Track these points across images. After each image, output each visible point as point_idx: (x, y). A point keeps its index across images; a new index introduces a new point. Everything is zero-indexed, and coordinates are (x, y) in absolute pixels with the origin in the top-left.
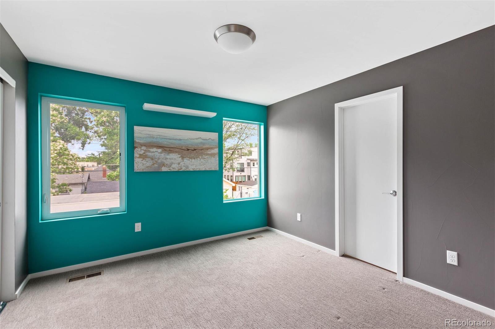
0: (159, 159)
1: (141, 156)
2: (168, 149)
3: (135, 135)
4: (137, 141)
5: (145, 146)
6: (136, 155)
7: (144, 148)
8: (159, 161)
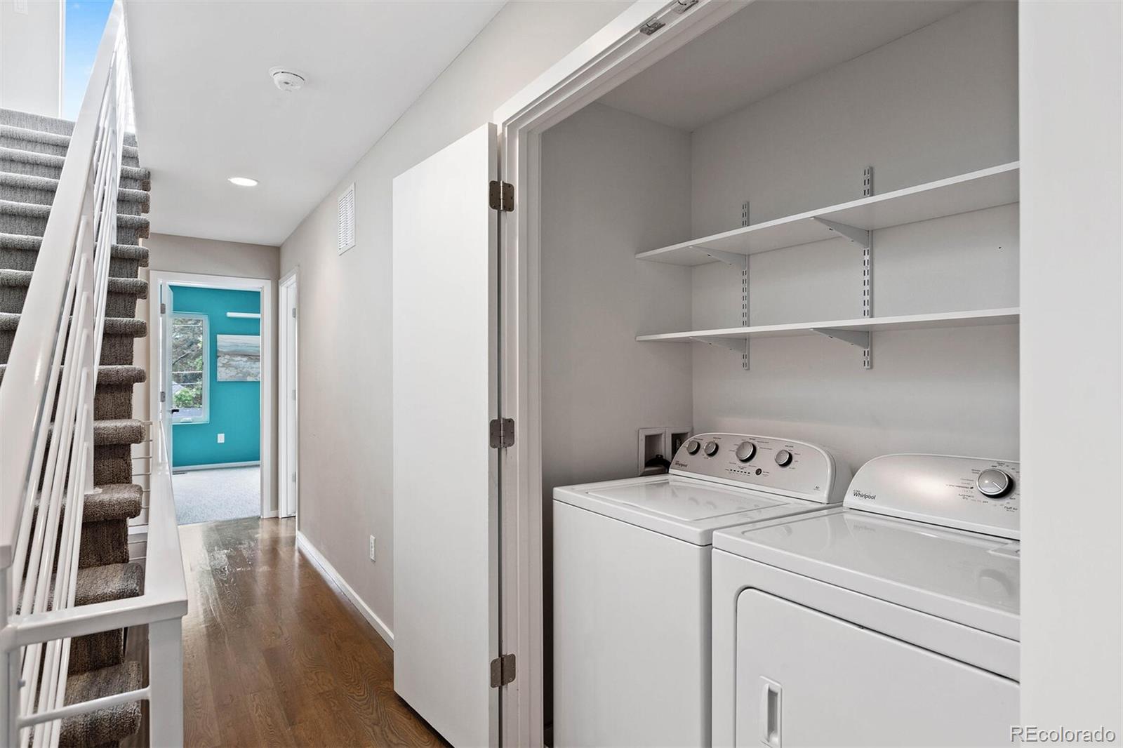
0: (244, 368)
1: (224, 365)
2: (254, 358)
3: (218, 344)
4: (220, 350)
5: (228, 354)
6: (219, 364)
7: (227, 357)
8: (244, 370)
